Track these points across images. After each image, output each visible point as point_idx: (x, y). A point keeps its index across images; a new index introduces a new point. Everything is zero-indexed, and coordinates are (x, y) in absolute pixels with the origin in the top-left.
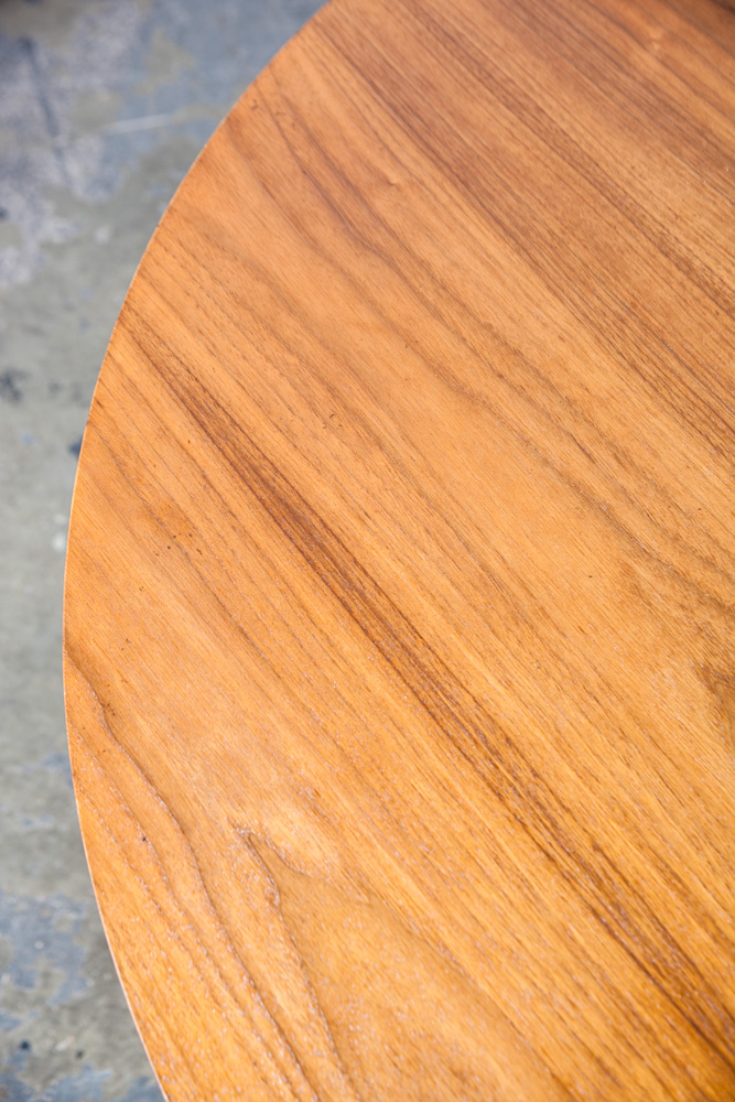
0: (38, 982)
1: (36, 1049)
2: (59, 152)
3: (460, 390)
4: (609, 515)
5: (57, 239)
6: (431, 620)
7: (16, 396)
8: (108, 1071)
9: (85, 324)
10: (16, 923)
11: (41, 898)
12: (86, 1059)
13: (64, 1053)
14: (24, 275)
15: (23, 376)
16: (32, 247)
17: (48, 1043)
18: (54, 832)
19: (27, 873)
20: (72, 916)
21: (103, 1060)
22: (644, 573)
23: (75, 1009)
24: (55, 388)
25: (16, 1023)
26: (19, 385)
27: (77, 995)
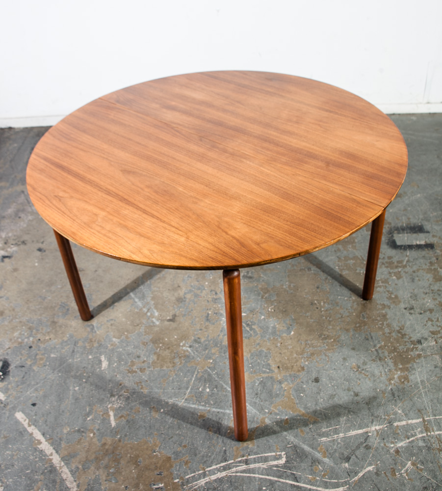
0: (41, 330)
1: (41, 340)
2: (30, 206)
3: (84, 151)
4: (107, 159)
5: (31, 219)
6: (81, 173)
7: (25, 244)
8: (56, 340)
9: (38, 231)
10: (35, 322)
11: (39, 318)
12: (52, 339)
13: (47, 340)
14: (25, 226)
15: (26, 241)
16: (26, 221)
17: (44, 338)
18: (41, 308)
19: (36, 315)
20: (46, 319)
21: (55, 339)
22: (112, 163)
23: (48, 333)
24: (33, 241)
25: (37, 337)
26: (26, 242)
27: (49, 330)
